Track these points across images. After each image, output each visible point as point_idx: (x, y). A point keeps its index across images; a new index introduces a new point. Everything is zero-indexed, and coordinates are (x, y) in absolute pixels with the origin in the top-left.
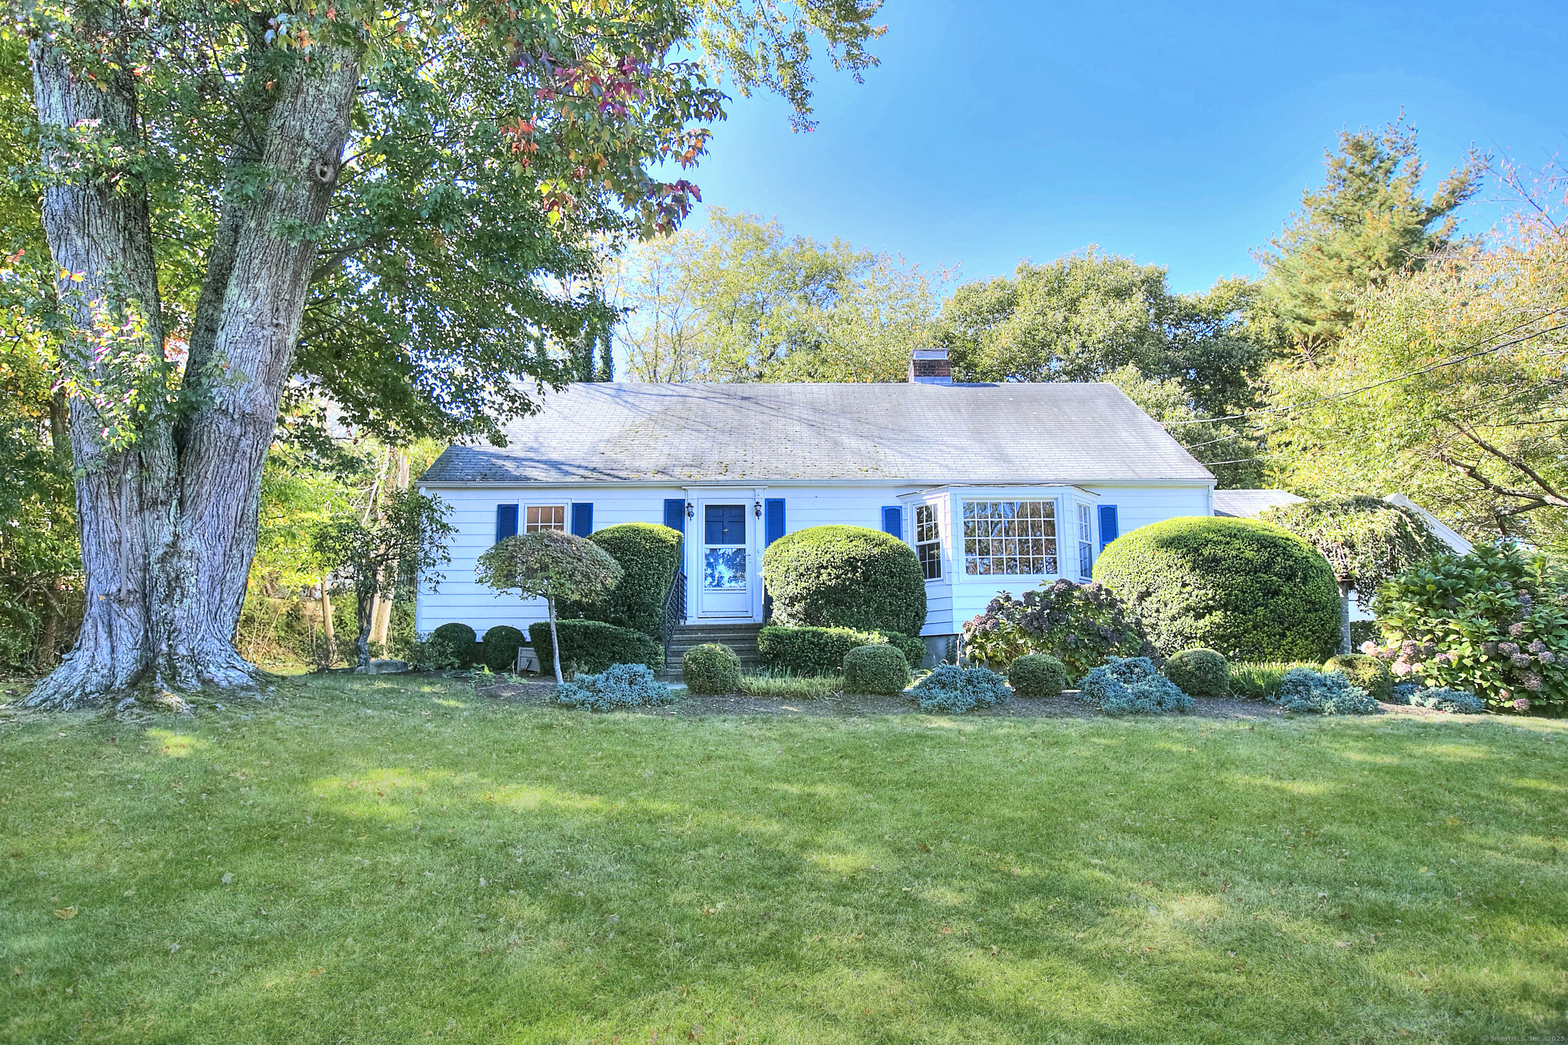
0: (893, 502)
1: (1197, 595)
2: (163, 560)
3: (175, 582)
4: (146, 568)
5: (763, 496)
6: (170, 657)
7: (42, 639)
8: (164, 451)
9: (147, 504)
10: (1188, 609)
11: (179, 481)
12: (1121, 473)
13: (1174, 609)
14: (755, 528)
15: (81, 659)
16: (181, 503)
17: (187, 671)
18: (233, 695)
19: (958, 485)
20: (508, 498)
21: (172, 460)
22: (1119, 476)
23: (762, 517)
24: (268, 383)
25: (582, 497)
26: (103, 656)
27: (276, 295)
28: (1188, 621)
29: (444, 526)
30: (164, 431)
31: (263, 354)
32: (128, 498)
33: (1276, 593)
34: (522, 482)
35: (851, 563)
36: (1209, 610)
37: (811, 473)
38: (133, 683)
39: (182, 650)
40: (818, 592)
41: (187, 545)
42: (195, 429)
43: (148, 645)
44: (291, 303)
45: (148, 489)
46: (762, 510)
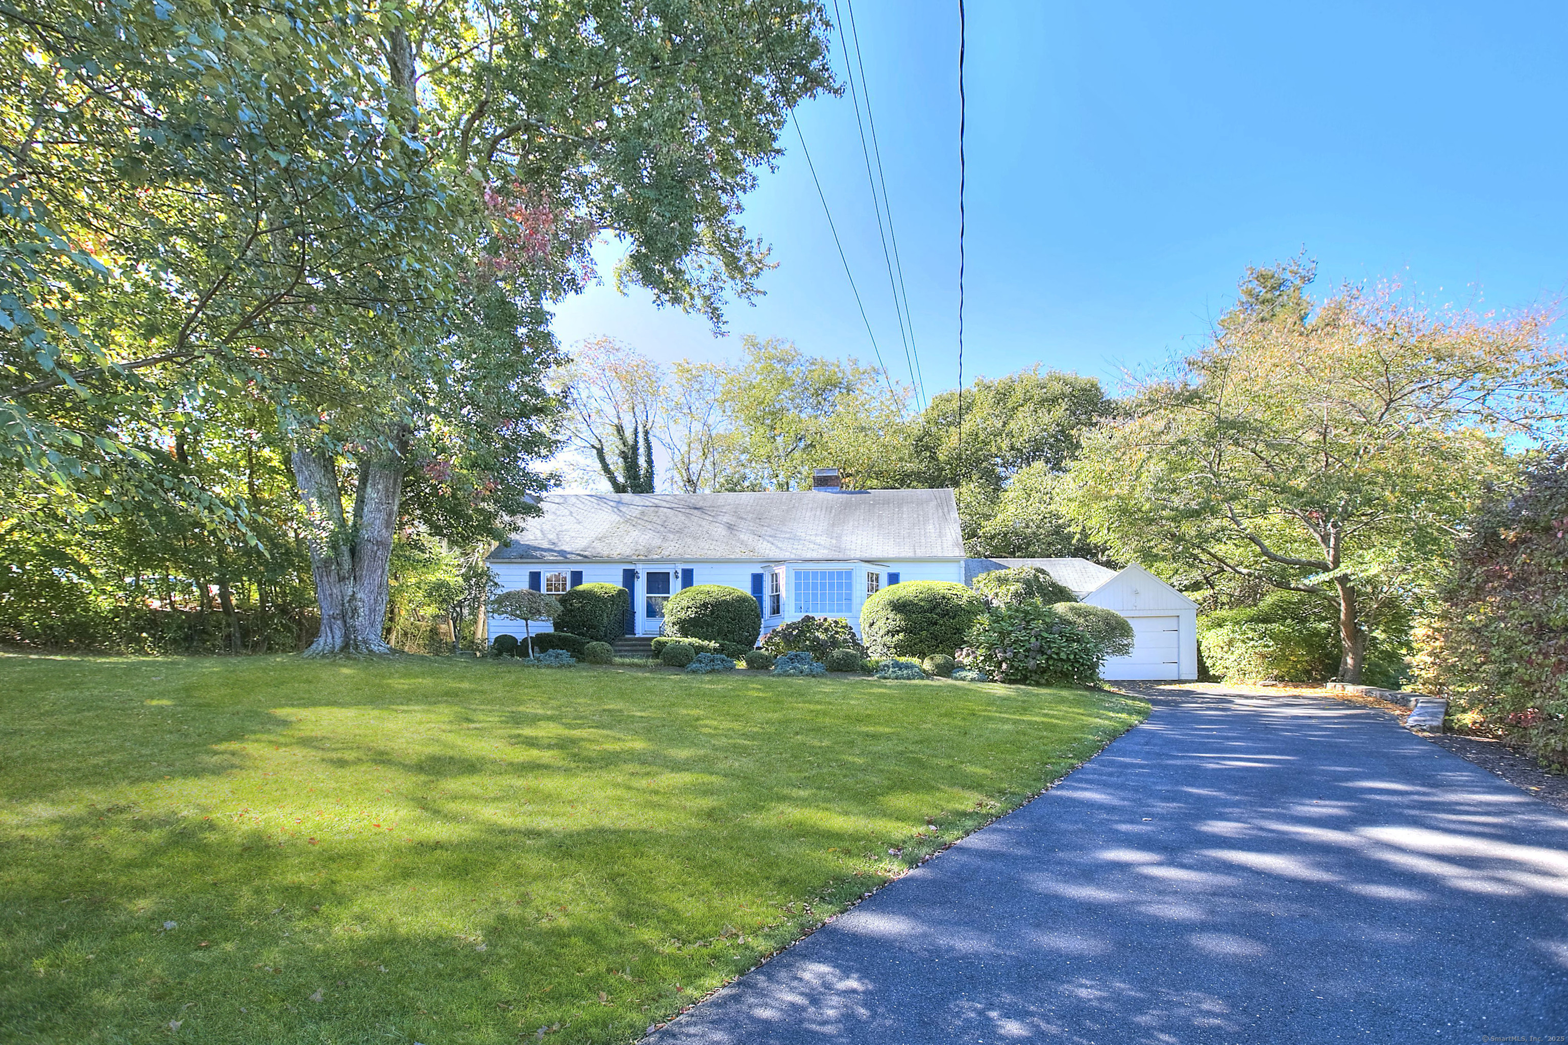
0: (758, 570)
1: (892, 625)
2: (349, 602)
3: (355, 611)
4: (343, 605)
5: (680, 568)
6: (355, 640)
7: (299, 637)
8: (346, 557)
9: (342, 579)
10: (888, 632)
11: (354, 570)
12: (907, 552)
13: (882, 632)
14: (675, 585)
15: (321, 641)
16: (355, 578)
17: (363, 647)
18: (381, 656)
19: (796, 561)
20: (535, 568)
21: (349, 561)
22: (903, 555)
23: (680, 579)
24: (387, 527)
25: (577, 568)
26: (330, 640)
27: (387, 490)
28: (888, 639)
29: (496, 584)
30: (345, 550)
31: (383, 516)
32: (333, 577)
33: (936, 624)
34: (541, 561)
35: (705, 605)
36: (898, 632)
37: (711, 554)
38: (342, 650)
39: (360, 638)
40: (685, 620)
41: (359, 596)
42: (358, 548)
43: (346, 636)
44: (394, 493)
45: (341, 573)
46: (680, 575)
